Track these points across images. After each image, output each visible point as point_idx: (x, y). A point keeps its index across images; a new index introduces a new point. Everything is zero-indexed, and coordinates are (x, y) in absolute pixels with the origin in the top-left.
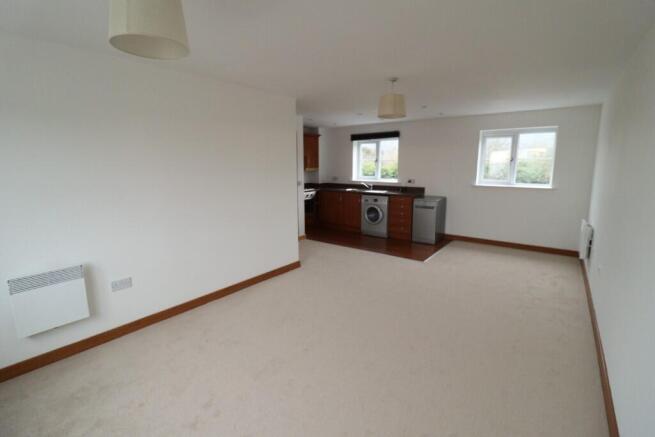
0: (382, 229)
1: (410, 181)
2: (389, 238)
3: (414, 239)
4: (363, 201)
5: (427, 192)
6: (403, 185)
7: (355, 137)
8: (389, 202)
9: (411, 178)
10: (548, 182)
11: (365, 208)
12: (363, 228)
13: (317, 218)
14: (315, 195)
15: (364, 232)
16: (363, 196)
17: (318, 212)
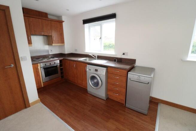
1: (124, 54)
2: (108, 99)
3: (127, 105)
4: (87, 70)
5: (137, 64)
7: (86, 22)
8: (107, 72)
9: (124, 52)
11: (89, 76)
12: (88, 90)
13: (62, 77)
14: (59, 63)
15: (89, 92)
16: (88, 66)
17: (62, 73)
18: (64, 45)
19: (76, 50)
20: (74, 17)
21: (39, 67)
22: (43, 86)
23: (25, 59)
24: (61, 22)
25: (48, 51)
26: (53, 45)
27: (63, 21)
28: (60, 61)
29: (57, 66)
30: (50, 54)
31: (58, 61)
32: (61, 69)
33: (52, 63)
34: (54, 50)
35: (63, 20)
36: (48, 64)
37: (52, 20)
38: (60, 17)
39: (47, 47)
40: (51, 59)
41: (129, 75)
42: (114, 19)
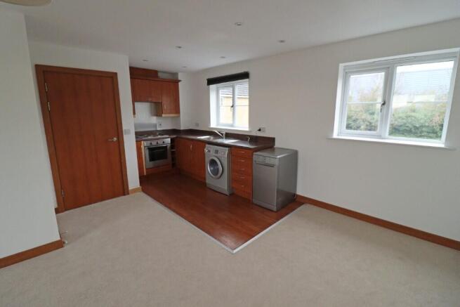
0: (222, 184)
1: (260, 130)
2: (232, 194)
4: (206, 151)
5: (277, 145)
6: (254, 134)
7: (211, 81)
8: (230, 153)
9: (261, 126)
10: (438, 137)
11: (207, 160)
12: (207, 181)
13: (174, 165)
14: (170, 142)
15: (208, 186)
16: (207, 145)
17: (173, 159)
18: (179, 116)
19: (197, 125)
20: (195, 74)
21: (142, 147)
22: (145, 174)
23: (128, 132)
24: (176, 82)
25: (155, 126)
26: (163, 115)
27: (180, 81)
28: (172, 140)
29: (166, 147)
30: (158, 129)
31: (169, 140)
32: (173, 153)
33: (160, 142)
34: (164, 123)
35: (180, 79)
36: (154, 143)
37: (164, 81)
38: (175, 74)
39: (154, 120)
40: (159, 137)
41: (254, 156)
42: (247, 80)
